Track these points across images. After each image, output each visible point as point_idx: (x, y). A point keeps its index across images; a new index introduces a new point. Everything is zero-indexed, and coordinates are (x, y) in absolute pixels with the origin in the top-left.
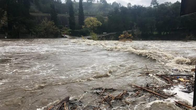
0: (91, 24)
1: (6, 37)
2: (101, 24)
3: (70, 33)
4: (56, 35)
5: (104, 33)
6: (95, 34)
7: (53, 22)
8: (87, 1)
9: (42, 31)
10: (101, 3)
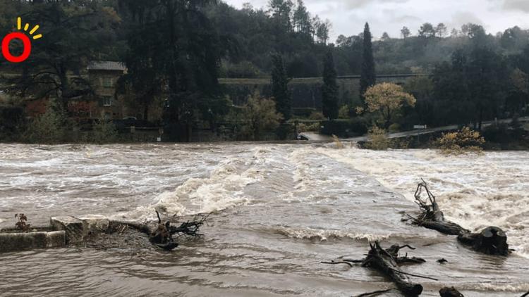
0: (382, 101)
1: (159, 139)
2: (415, 101)
3: (322, 127)
4: (283, 134)
5: (416, 127)
6: (380, 131)
7: (272, 101)
8: (421, 33)
9: (245, 124)
10: (467, 34)
